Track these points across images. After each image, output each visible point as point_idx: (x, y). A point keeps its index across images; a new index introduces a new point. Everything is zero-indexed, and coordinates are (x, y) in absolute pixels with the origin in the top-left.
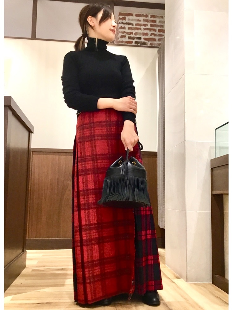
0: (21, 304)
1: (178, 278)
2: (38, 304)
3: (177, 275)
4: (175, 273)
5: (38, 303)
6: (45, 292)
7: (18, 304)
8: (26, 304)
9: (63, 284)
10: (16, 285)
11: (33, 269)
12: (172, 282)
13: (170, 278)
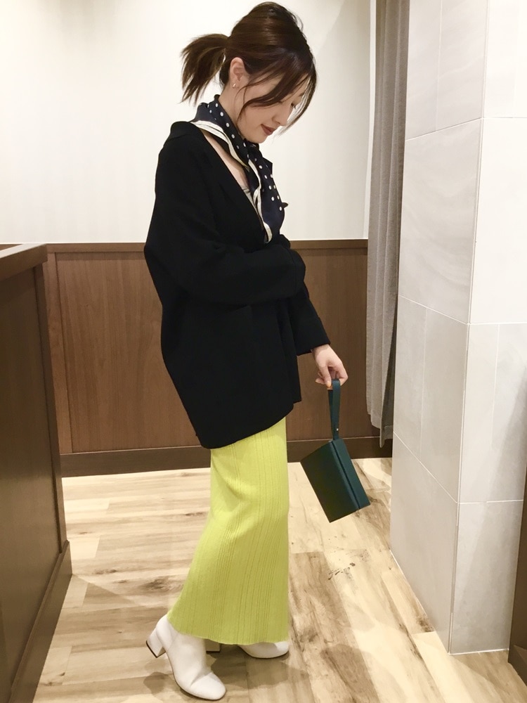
1: (427, 630)
3: (422, 611)
4: (417, 600)
11: (89, 584)
12: (413, 650)
13: (407, 627)
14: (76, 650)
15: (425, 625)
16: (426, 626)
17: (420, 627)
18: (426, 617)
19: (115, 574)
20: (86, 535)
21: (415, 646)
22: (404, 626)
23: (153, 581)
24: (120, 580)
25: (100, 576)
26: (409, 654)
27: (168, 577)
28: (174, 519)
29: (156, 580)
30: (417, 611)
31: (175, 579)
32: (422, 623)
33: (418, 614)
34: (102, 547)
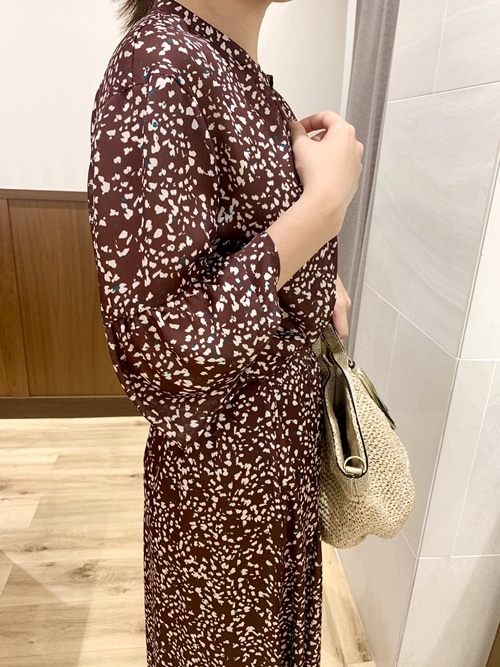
1: (365, 659)
11: (15, 565)
13: (344, 652)
15: (363, 653)
16: (365, 653)
17: (358, 654)
18: (365, 637)
19: (45, 552)
20: (27, 496)
22: (341, 650)
23: (82, 566)
24: (47, 561)
25: (29, 554)
27: (98, 561)
28: (118, 481)
29: (85, 565)
30: (355, 627)
31: (104, 564)
32: (360, 647)
33: (356, 634)
34: (38, 515)
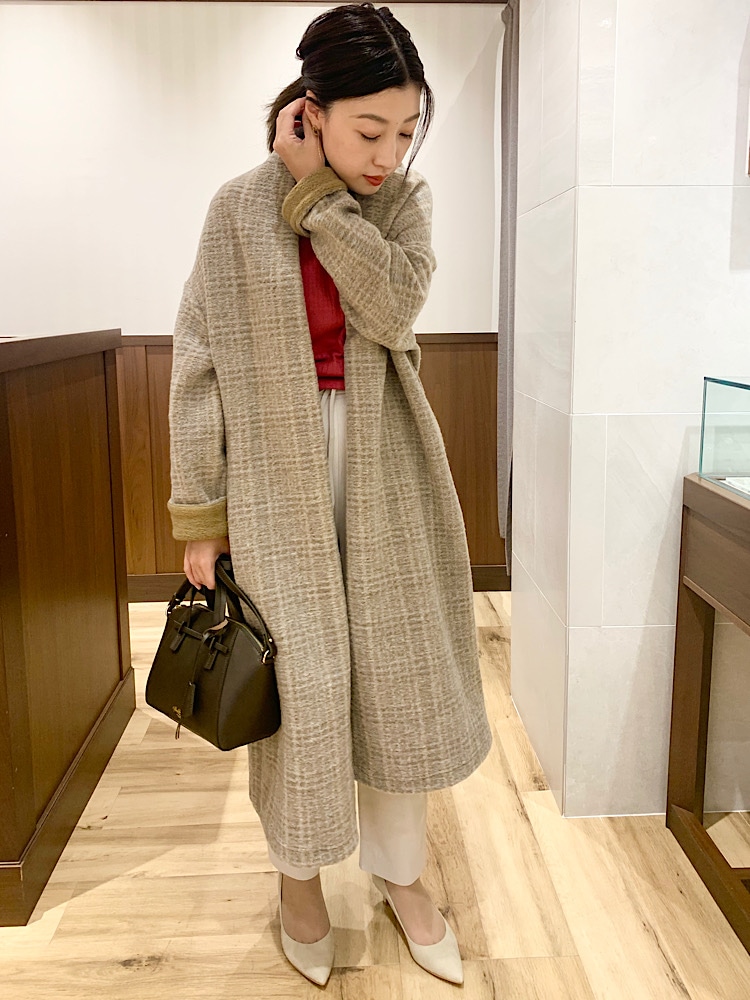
0: (75, 966)
1: (540, 789)
2: (127, 963)
3: (538, 765)
4: (534, 754)
5: (126, 956)
6: (158, 877)
7: (68, 965)
8: (92, 963)
9: (216, 822)
10: (89, 827)
11: (152, 719)
12: (520, 810)
13: (517, 784)
14: (124, 791)
15: (539, 784)
16: (541, 784)
17: (533, 784)
18: (542, 773)
21: (522, 807)
22: (514, 782)
26: (515, 815)
30: (531, 764)
32: (536, 780)
33: (532, 769)
